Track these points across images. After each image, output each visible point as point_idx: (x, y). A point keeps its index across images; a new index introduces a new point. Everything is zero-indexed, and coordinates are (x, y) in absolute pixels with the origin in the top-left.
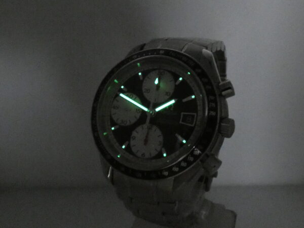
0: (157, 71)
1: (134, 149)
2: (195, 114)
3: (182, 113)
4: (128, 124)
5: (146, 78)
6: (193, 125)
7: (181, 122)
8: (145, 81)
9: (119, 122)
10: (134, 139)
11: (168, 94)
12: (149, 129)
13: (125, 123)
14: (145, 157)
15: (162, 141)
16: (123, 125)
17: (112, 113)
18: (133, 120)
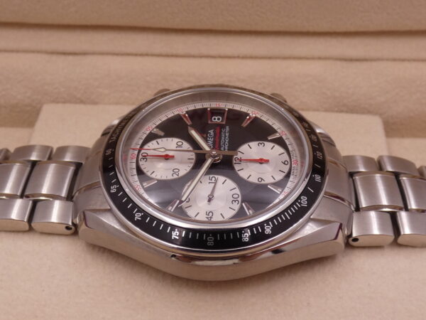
4: (237, 191)
7: (224, 123)
8: (159, 177)
9: (237, 207)
10: (262, 179)
11: (180, 144)
13: (236, 196)
14: (288, 159)
15: (257, 143)
16: (240, 199)
17: (222, 219)
18: (231, 184)
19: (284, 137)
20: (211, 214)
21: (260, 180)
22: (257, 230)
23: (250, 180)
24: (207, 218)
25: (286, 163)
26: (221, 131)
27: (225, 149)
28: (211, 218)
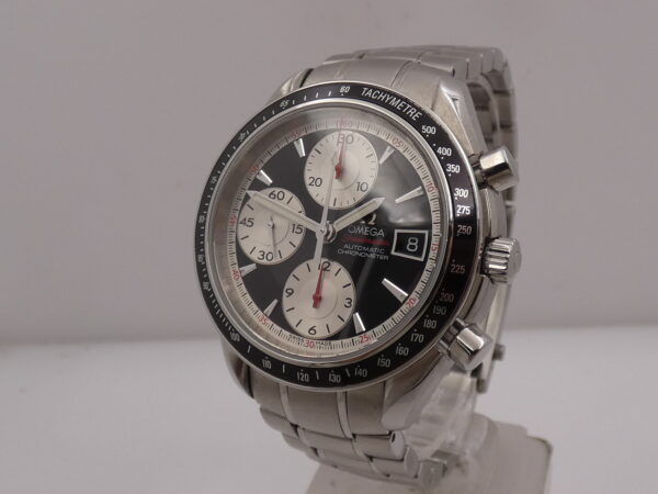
0: (337, 133)
1: (291, 318)
2: (426, 232)
3: (396, 232)
4: (277, 260)
5: (313, 152)
6: (422, 259)
7: (393, 253)
8: (310, 159)
9: (255, 256)
10: (290, 294)
11: (363, 187)
12: (324, 269)
13: (270, 257)
14: (317, 336)
15: (353, 297)
16: (265, 262)
17: (240, 237)
18: (288, 252)
19: (355, 338)
20: (250, 224)
21: (290, 291)
23: (291, 278)
24: (245, 219)
25: (312, 332)
26: (380, 247)
27: (346, 249)
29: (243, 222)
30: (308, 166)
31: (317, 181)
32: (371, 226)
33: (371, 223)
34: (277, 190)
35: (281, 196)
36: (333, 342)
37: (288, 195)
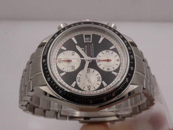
0: (58, 64)
1: (116, 67)
2: (84, 35)
3: (85, 42)
4: (99, 75)
6: (91, 35)
7: (91, 42)
9: (100, 83)
10: (109, 69)
11: (73, 53)
13: (99, 78)
14: (119, 59)
15: (105, 51)
16: (101, 79)
17: (94, 89)
18: (96, 72)
19: (117, 48)
20: (89, 87)
21: (108, 69)
22: (109, 95)
23: (104, 70)
24: (88, 89)
25: (118, 60)
26: (90, 46)
28: (90, 89)
29: (89, 89)
30: (69, 71)
31: (73, 67)
32: (84, 49)
33: (83, 49)
34: (77, 80)
35: (79, 78)
36: (120, 53)
37: (78, 76)
